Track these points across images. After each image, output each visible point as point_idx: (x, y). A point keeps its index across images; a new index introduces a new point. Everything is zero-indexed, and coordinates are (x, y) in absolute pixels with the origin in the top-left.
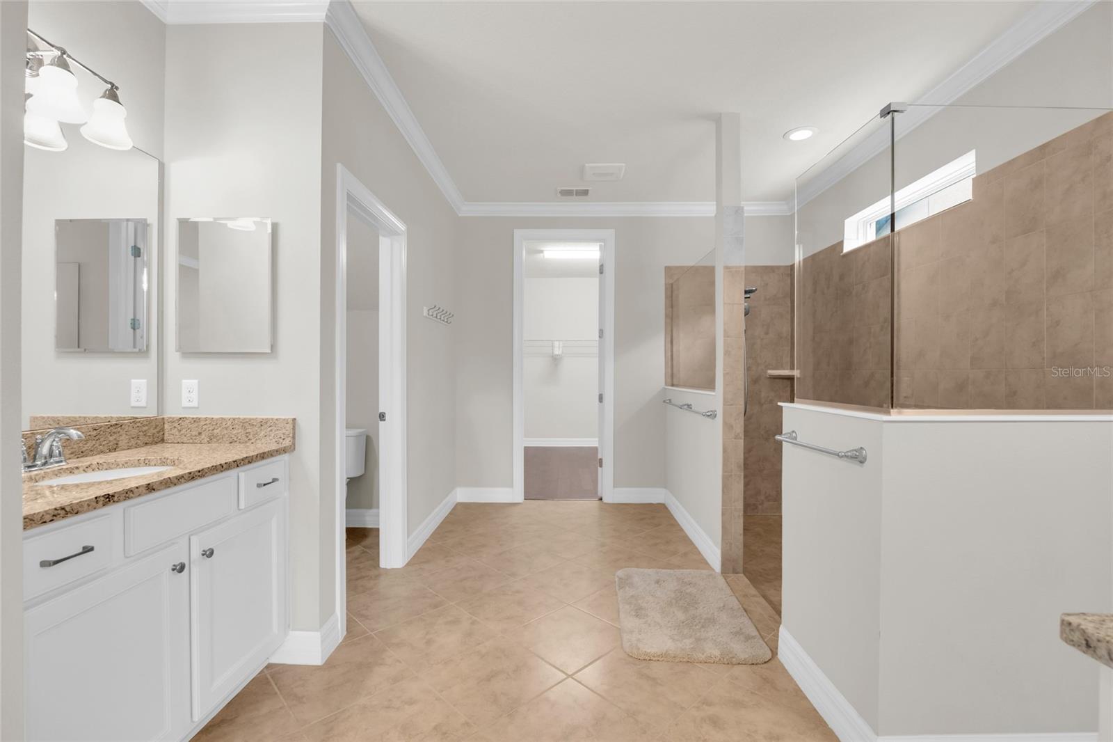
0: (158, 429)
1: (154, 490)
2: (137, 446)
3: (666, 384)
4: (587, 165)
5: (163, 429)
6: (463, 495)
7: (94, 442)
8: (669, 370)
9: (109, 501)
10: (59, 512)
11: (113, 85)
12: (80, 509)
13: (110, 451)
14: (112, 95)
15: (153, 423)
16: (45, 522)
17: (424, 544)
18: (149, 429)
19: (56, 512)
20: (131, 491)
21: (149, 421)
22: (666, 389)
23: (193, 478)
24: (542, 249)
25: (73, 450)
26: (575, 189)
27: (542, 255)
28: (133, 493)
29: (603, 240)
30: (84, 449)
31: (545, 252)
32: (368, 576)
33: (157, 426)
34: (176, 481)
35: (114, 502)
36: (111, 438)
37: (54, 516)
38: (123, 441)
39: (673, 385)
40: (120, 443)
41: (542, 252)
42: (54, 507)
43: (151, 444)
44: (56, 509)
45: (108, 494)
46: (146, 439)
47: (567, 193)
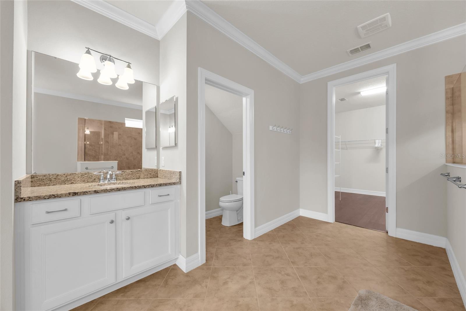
0: (155, 173)
1: (98, 193)
2: (147, 178)
3: (447, 162)
4: (358, 27)
5: (157, 173)
6: (303, 213)
7: (131, 176)
8: (450, 152)
9: (76, 195)
10: (52, 196)
11: (129, 63)
12: (61, 196)
13: (137, 179)
14: (129, 66)
15: (154, 171)
16: (46, 199)
17: (268, 232)
18: (152, 173)
19: (50, 196)
20: (87, 192)
21: (152, 170)
22: (447, 165)
23: (120, 190)
24: (360, 91)
25: (124, 178)
26: (359, 47)
27: (359, 95)
28: (87, 193)
29: (387, 73)
30: (127, 178)
31: (361, 93)
32: (235, 239)
33: (155, 172)
34: (110, 191)
35: (78, 195)
36: (137, 175)
37: (49, 197)
38: (142, 176)
39: (454, 163)
40: (141, 176)
41: (359, 93)
42: (49, 194)
43: (153, 178)
44: (50, 195)
45: (75, 192)
46: (151, 176)
47: (355, 51)
